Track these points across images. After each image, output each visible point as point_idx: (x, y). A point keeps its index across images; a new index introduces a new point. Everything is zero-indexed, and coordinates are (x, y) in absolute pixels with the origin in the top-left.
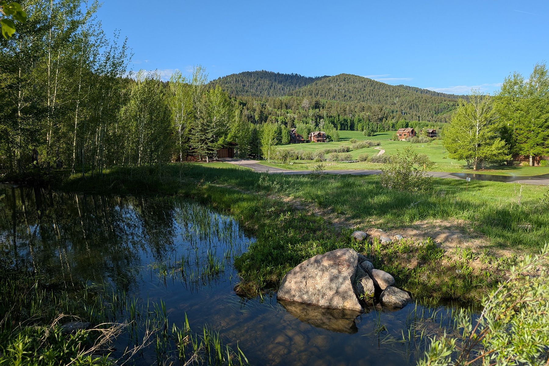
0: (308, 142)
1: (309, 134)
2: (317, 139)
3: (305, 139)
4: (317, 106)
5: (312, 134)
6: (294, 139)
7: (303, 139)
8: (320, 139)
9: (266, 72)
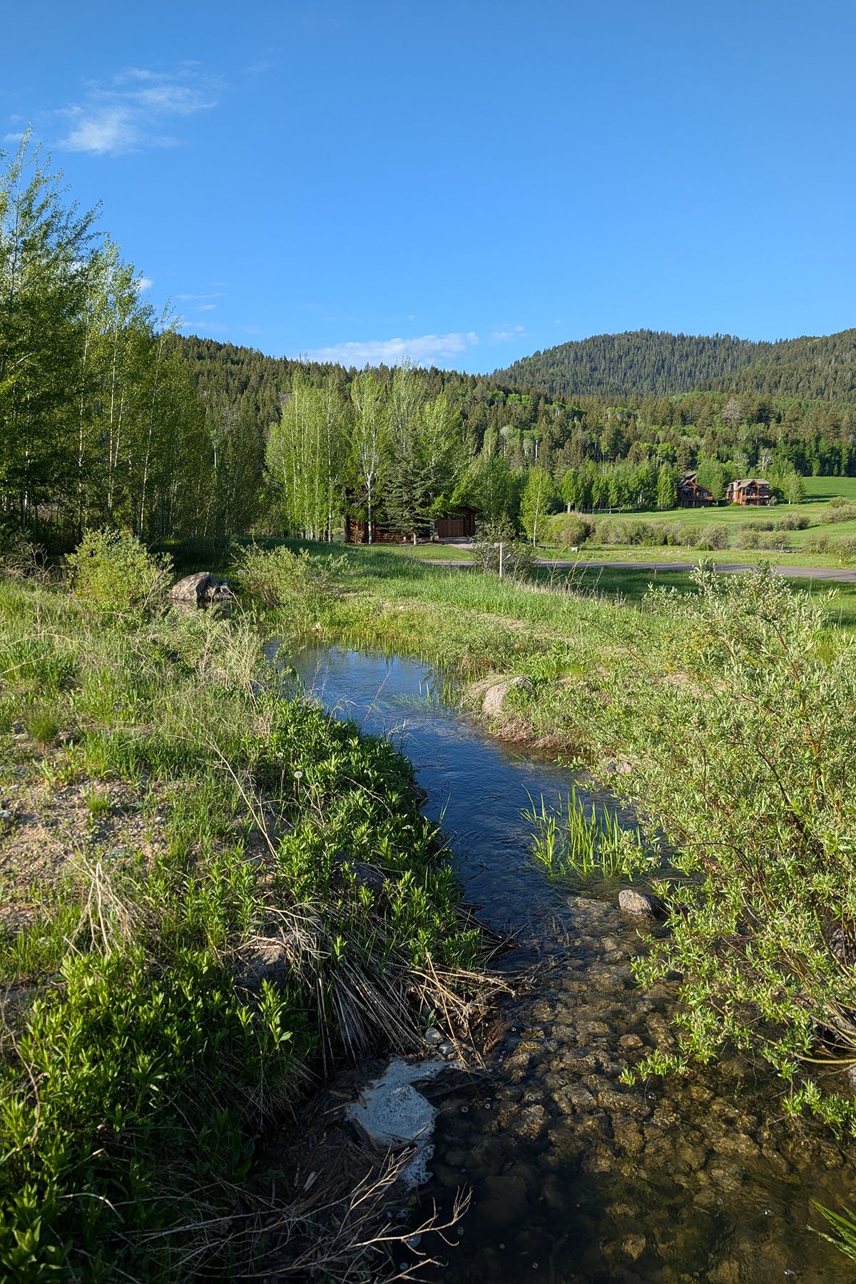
0: (722, 504)
1: (726, 485)
2: (746, 497)
3: (717, 498)
4: (763, 416)
5: (735, 484)
6: (688, 497)
7: (711, 498)
8: (754, 496)
9: (650, 333)
